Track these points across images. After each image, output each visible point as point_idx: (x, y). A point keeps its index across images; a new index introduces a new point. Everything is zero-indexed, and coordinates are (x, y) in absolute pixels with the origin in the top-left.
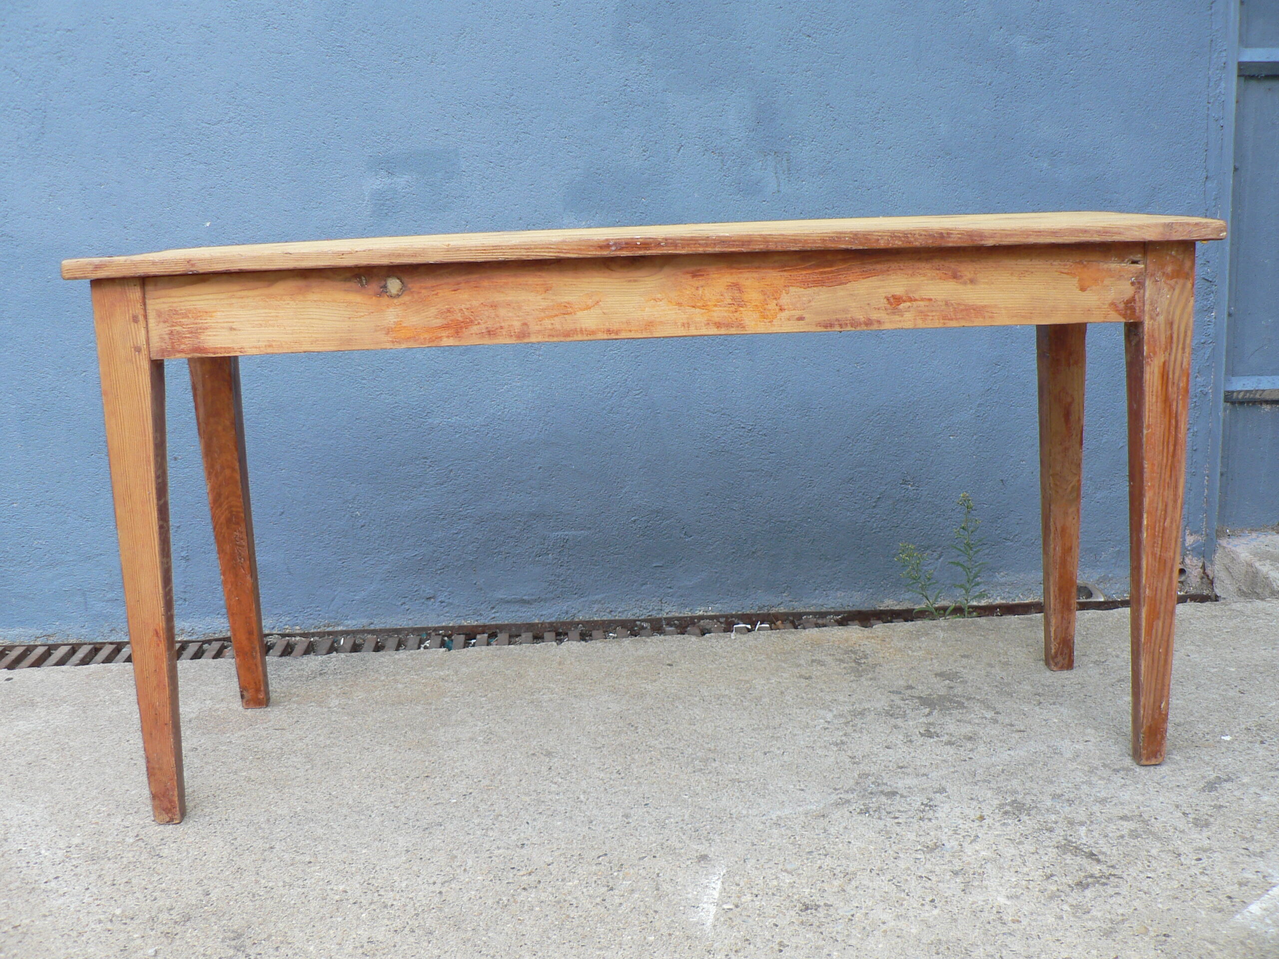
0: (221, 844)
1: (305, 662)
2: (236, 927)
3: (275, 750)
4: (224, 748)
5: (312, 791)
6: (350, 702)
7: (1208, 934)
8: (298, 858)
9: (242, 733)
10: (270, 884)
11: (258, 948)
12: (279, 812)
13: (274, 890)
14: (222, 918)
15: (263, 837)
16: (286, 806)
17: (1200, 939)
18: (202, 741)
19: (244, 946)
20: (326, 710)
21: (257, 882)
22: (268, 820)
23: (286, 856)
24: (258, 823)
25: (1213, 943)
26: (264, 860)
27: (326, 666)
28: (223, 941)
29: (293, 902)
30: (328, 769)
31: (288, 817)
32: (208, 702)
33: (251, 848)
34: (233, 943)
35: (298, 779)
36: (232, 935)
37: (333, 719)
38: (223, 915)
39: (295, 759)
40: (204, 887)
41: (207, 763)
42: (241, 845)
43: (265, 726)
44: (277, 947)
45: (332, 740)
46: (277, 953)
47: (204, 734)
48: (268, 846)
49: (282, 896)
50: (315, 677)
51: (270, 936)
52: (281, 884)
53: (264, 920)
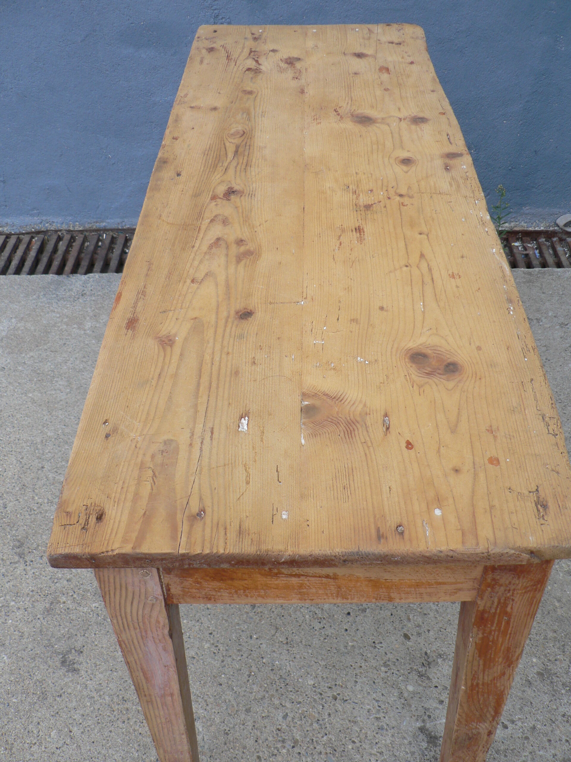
0: (15, 462)
1: (74, 281)
2: (20, 537)
3: (50, 372)
4: (20, 368)
5: (69, 415)
6: (97, 325)
7: (559, 594)
8: (57, 477)
9: (32, 354)
10: (40, 501)
11: (32, 556)
12: (49, 434)
13: (42, 506)
14: (13, 529)
15: (39, 458)
16: (53, 428)
17: (554, 597)
18: (8, 361)
19: (24, 554)
20: (83, 332)
21: (33, 498)
22: (42, 441)
23: (51, 476)
24: (36, 444)
25: (559, 601)
26: (38, 479)
27: (86, 287)
28: (13, 549)
29: (52, 517)
30: (79, 393)
31: (53, 440)
32: (13, 320)
33: (31, 468)
34: (18, 550)
35: (61, 403)
36: (18, 544)
37: (86, 342)
38: (13, 527)
39: (61, 383)
40: (5, 500)
41: (10, 383)
42: (25, 464)
43: (45, 347)
44: (42, 556)
45: (84, 364)
46: (41, 561)
47: (9, 353)
48: (40, 465)
49: (46, 511)
50: (78, 298)
51: (38, 546)
52: (46, 501)
53: (36, 532)
